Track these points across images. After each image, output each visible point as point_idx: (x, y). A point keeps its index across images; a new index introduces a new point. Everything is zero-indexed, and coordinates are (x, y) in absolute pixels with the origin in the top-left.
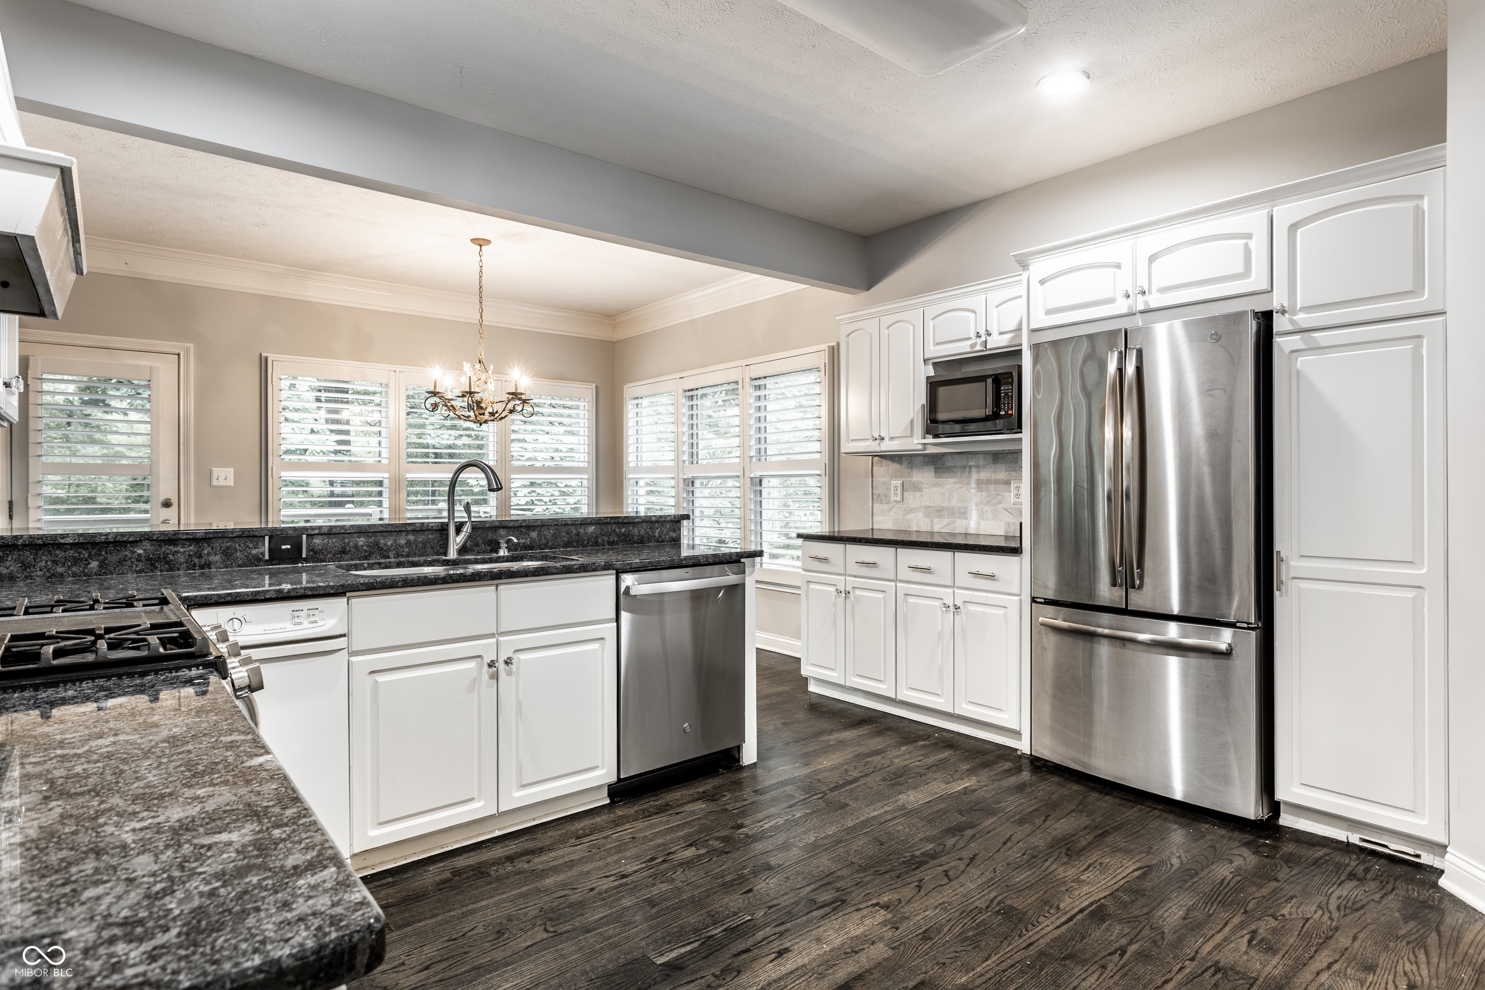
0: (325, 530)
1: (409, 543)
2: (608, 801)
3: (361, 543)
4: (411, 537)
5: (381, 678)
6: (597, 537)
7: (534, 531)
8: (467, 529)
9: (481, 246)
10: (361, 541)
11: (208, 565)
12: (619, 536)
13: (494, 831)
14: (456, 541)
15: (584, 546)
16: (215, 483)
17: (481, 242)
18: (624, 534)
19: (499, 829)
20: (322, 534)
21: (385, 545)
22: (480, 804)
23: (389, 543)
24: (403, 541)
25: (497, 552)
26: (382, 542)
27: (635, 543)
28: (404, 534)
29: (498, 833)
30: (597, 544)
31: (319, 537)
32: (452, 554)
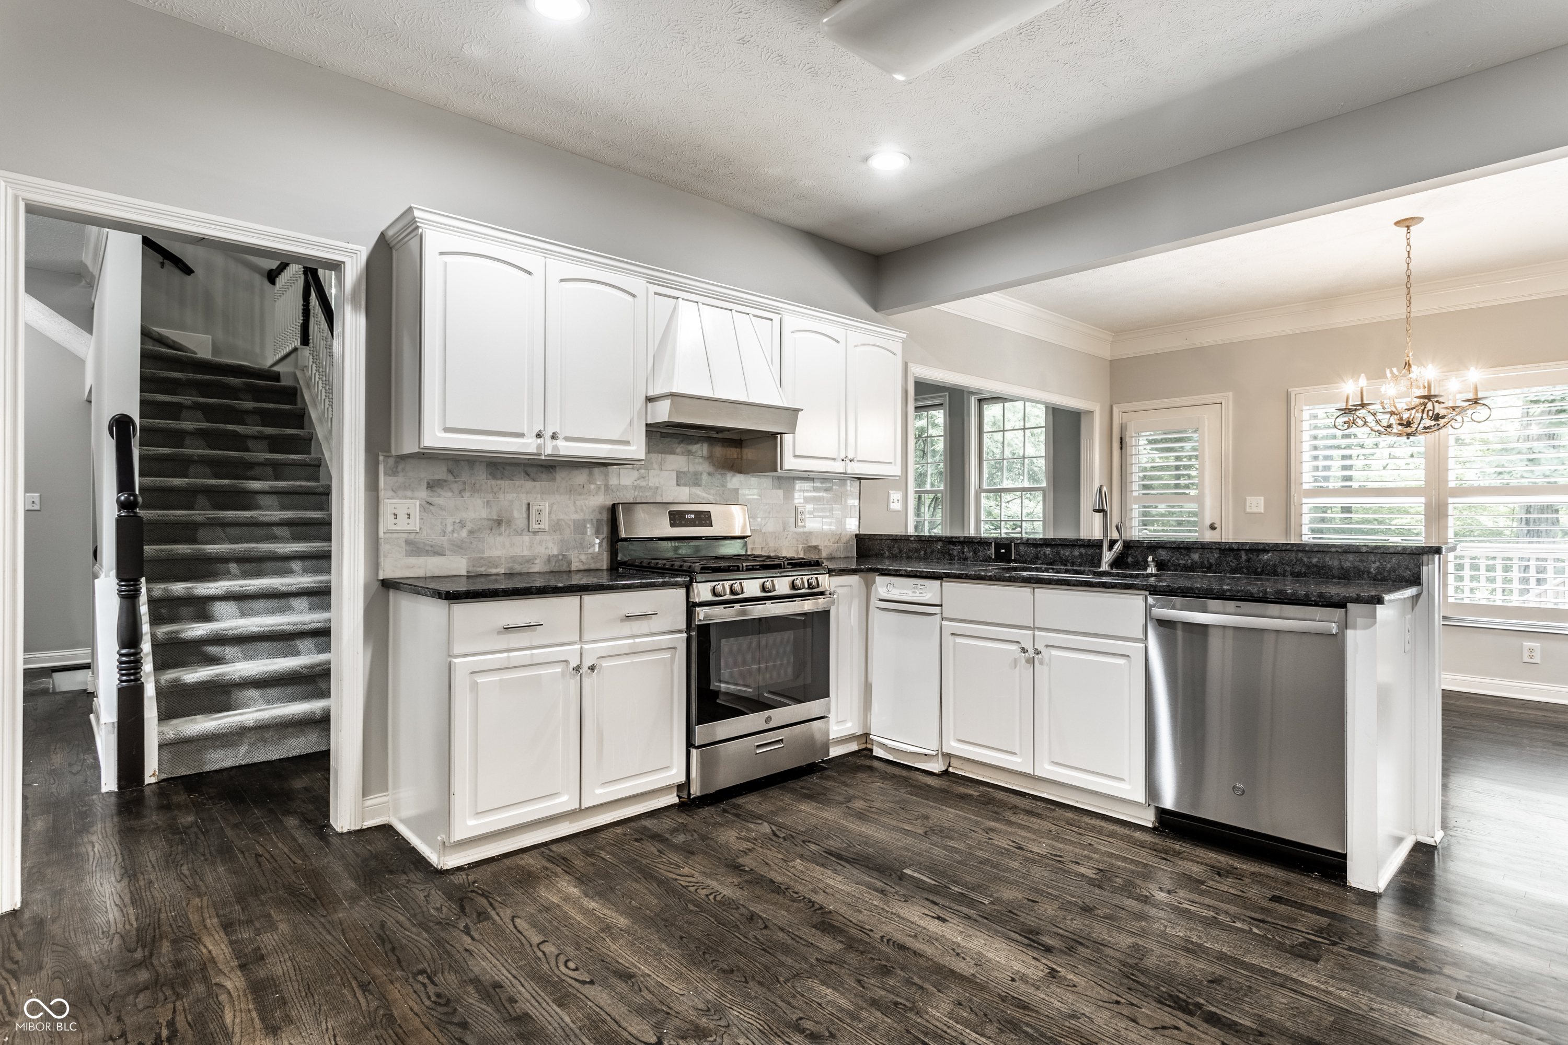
0: (1024, 540)
1: (1081, 554)
2: (1151, 825)
3: (1048, 552)
4: (1083, 551)
5: (959, 640)
6: (1275, 566)
7: (1195, 553)
8: (1118, 547)
9: (1408, 227)
10: (1048, 550)
11: (966, 559)
12: (1308, 567)
13: (1044, 792)
14: (1107, 557)
15: (1256, 573)
16: (1248, 510)
17: (1406, 223)
18: (1316, 566)
19: (1048, 793)
20: (1023, 543)
21: (1064, 555)
22: (1019, 760)
23: (1067, 554)
24: (1076, 553)
25: (1145, 569)
26: (1062, 552)
27: (1334, 577)
28: (1077, 548)
29: (1045, 796)
30: (1275, 573)
31: (1023, 545)
32: (1105, 567)
